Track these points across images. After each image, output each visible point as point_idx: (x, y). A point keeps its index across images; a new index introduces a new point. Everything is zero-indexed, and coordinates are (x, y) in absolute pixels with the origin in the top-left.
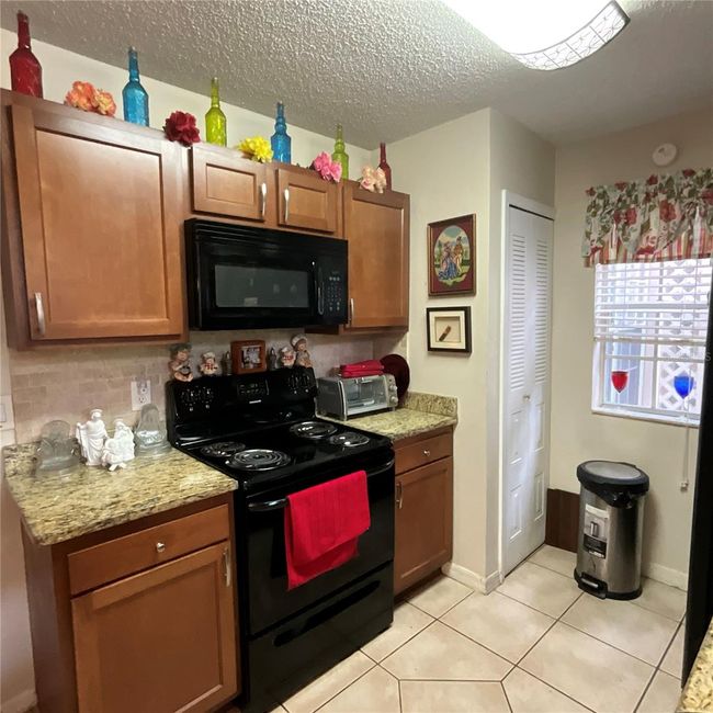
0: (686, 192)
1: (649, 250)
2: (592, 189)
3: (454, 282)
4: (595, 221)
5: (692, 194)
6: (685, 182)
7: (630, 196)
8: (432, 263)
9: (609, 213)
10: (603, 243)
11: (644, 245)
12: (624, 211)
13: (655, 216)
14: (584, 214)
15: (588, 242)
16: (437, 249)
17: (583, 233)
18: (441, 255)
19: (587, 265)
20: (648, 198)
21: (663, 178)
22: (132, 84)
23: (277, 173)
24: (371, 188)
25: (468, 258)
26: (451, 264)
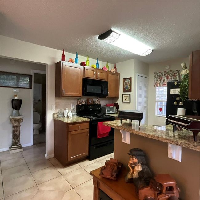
0: (171, 74)
1: (165, 84)
2: (155, 73)
3: (128, 89)
8: (124, 86)
9: (158, 77)
10: (157, 83)
12: (161, 77)
15: (154, 83)
16: (125, 83)
20: (164, 75)
21: (167, 71)
22: (77, 58)
23: (97, 70)
24: (112, 72)
25: (130, 85)
26: (127, 86)
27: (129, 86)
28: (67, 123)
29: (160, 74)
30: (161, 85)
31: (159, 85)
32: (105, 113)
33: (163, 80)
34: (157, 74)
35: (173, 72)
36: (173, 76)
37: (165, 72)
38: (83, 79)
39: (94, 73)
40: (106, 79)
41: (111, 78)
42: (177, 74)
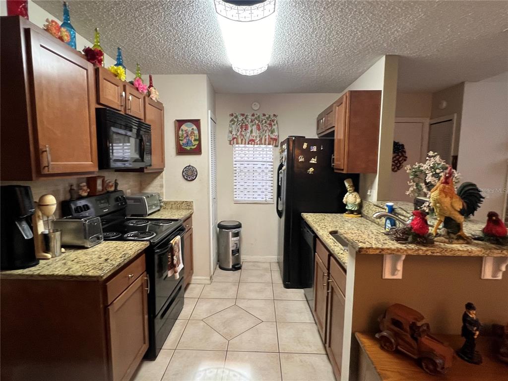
0: (264, 121)
1: (253, 141)
2: (232, 114)
3: (191, 148)
4: (233, 126)
5: (266, 122)
6: (263, 117)
7: (246, 118)
8: (178, 138)
9: (239, 124)
10: (237, 136)
11: (251, 138)
12: (244, 124)
13: (255, 127)
14: (228, 123)
15: (231, 135)
16: (180, 132)
17: (228, 131)
18: (183, 135)
19: (230, 144)
20: (252, 122)
21: (257, 115)
22: (66, 24)
23: (124, 87)
24: (154, 99)
25: (198, 138)
26: (189, 140)
27: (195, 140)
28: (104, 278)
29: (242, 117)
30: (247, 142)
31: (240, 142)
32: (146, 214)
33: (249, 131)
34: (236, 117)
35: (268, 118)
36: (268, 125)
38: (97, 110)
39: (122, 96)
40: (142, 117)
41: (151, 116)
42: (275, 121)
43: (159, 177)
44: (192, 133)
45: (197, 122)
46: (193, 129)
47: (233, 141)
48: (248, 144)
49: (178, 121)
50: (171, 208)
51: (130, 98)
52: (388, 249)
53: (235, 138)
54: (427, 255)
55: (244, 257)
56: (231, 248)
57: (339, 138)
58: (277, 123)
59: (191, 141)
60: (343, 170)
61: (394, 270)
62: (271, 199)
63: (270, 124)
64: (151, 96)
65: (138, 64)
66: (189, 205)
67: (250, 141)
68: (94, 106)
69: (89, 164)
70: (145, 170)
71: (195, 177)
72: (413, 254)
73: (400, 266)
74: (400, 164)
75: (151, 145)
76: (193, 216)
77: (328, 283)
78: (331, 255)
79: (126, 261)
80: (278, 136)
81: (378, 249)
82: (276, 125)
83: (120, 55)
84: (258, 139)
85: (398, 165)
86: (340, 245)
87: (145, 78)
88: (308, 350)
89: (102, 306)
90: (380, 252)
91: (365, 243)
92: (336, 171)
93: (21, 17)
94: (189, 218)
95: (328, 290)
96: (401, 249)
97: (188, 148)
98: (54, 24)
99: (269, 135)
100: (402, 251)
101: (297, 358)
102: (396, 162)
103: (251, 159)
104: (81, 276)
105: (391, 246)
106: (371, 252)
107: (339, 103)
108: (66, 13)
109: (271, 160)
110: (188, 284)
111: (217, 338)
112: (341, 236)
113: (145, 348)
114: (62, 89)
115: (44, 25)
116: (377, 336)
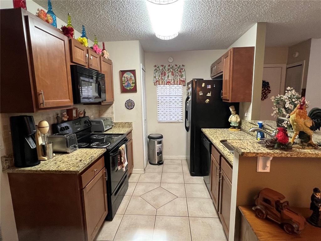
0: (176, 70)
1: (170, 82)
2: (156, 65)
4: (157, 73)
5: (177, 70)
6: (176, 67)
7: (164, 68)
8: (122, 83)
9: (160, 72)
10: (159, 79)
11: (168, 81)
12: (163, 72)
13: (170, 73)
14: (153, 72)
15: (155, 79)
17: (153, 77)
18: (125, 80)
19: (155, 85)
20: (168, 70)
21: (171, 65)
22: (50, 12)
23: (87, 50)
24: (106, 57)
25: (134, 82)
26: (129, 83)
27: (133, 83)
28: (80, 172)
29: (162, 67)
30: (165, 84)
31: (161, 83)
32: (103, 131)
33: (167, 76)
34: (158, 67)
35: (178, 68)
36: (179, 72)
37: (169, 66)
38: (71, 66)
39: (86, 56)
40: (99, 70)
41: (104, 69)
42: (183, 69)
43: (110, 108)
44: (131, 78)
45: (133, 72)
46: (131, 76)
47: (156, 83)
48: (166, 84)
49: (121, 71)
50: (119, 126)
51: (91, 57)
52: (261, 153)
53: (158, 81)
54: (287, 157)
55: (165, 156)
56: (157, 151)
57: (225, 79)
58: (185, 71)
59: (130, 84)
60: (228, 100)
61: (265, 166)
62: (182, 119)
63: (180, 72)
64: (104, 56)
65: (95, 36)
66: (130, 125)
67: (167, 82)
68: (69, 64)
69: (67, 101)
70: (102, 103)
71: (133, 107)
72: (277, 156)
73: (268, 164)
74: (266, 95)
75: (105, 87)
76: (132, 131)
77: (220, 174)
78: (221, 156)
79: (93, 161)
80: (185, 79)
81: (254, 153)
82: (184, 72)
83: (84, 30)
84: (173, 81)
85: (265, 96)
86: (227, 149)
87: (100, 44)
88: (207, 215)
89: (79, 189)
90: (256, 155)
91: (245, 149)
92: (223, 101)
93: (22, 9)
94: (130, 133)
95: (220, 178)
96: (270, 153)
97: (128, 88)
98: (42, 12)
99: (179, 79)
100: (270, 154)
101: (200, 220)
102: (263, 94)
103: (168, 94)
104: (66, 171)
105: (263, 151)
106: (250, 155)
107: (226, 56)
108: (50, 4)
109: (181, 94)
110: (131, 174)
111: (149, 207)
112: (229, 144)
113: (106, 213)
114: (49, 53)
115: (36, 13)
116: (253, 209)
